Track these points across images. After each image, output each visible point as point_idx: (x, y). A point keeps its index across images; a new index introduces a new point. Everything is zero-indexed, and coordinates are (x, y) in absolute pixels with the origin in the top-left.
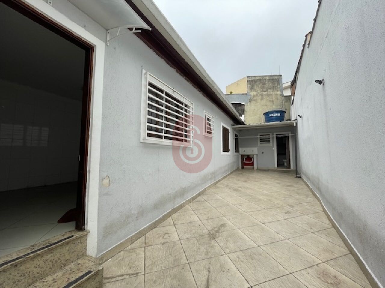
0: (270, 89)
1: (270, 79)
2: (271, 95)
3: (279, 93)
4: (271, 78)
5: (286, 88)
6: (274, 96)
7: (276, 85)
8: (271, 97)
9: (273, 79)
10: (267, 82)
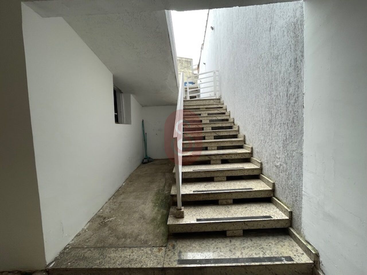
0: (185, 68)
2: (187, 72)
9: (187, 61)
10: (184, 63)
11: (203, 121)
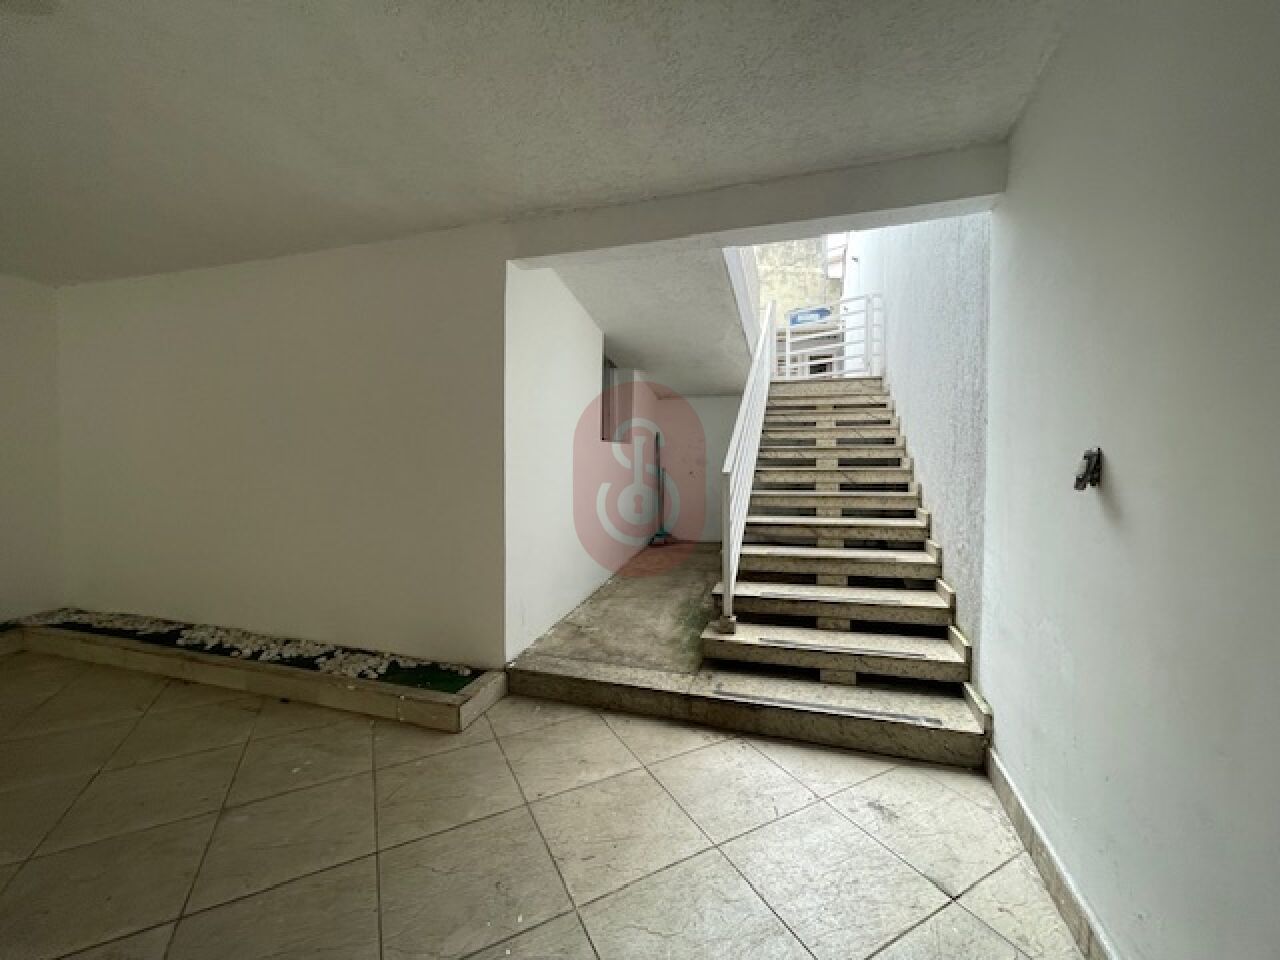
0: (801, 259)
2: (804, 273)
3: (819, 270)
5: (835, 261)
6: (809, 277)
11: (818, 442)
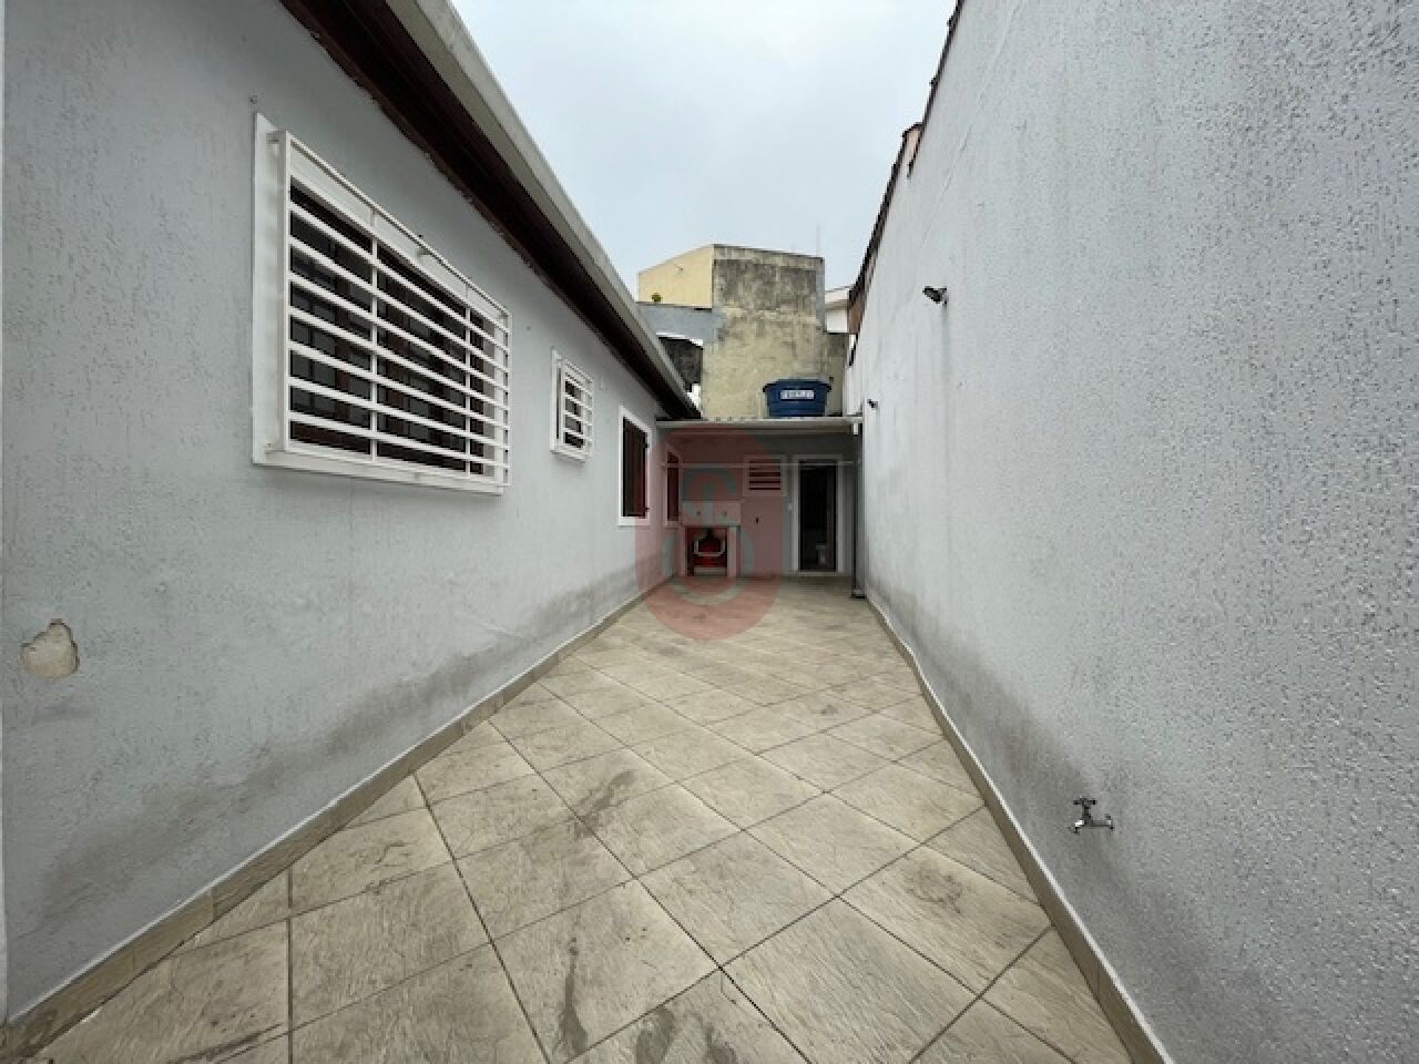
0: (785, 302)
1: (786, 270)
2: (790, 323)
3: (813, 320)
4: (792, 263)
5: (835, 308)
6: (797, 329)
7: (806, 292)
8: (788, 330)
9: (797, 271)
10: (777, 278)
